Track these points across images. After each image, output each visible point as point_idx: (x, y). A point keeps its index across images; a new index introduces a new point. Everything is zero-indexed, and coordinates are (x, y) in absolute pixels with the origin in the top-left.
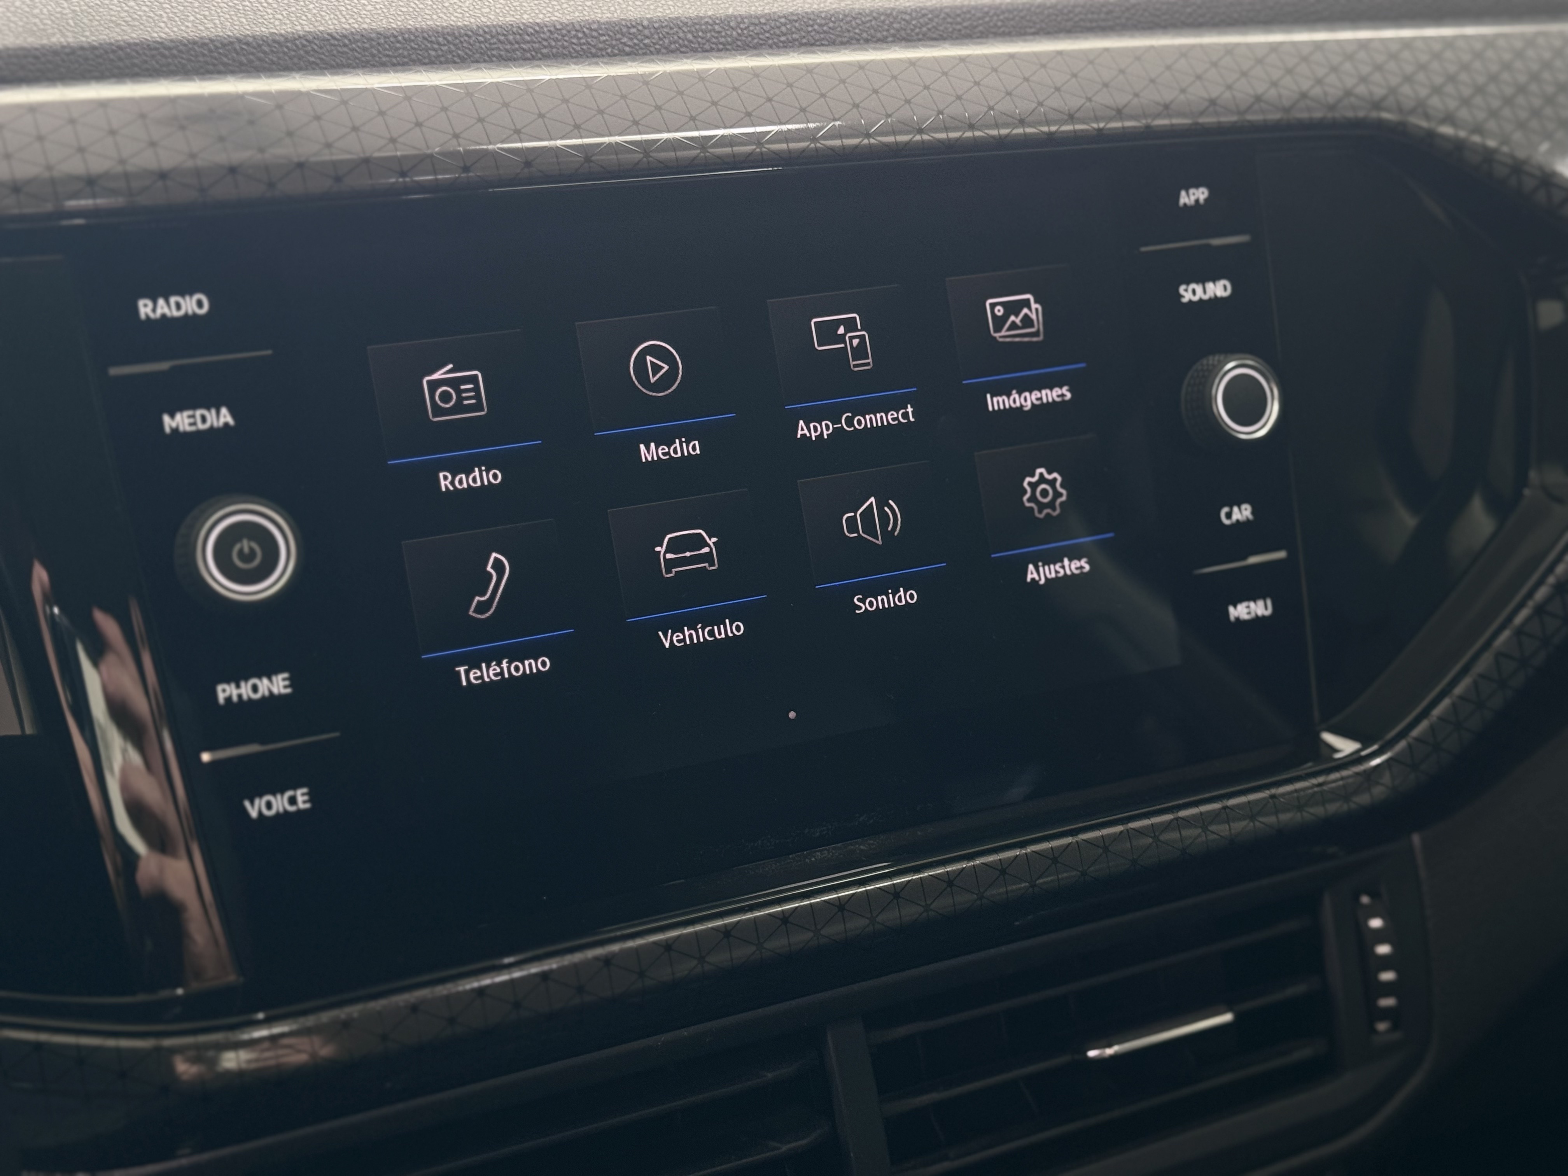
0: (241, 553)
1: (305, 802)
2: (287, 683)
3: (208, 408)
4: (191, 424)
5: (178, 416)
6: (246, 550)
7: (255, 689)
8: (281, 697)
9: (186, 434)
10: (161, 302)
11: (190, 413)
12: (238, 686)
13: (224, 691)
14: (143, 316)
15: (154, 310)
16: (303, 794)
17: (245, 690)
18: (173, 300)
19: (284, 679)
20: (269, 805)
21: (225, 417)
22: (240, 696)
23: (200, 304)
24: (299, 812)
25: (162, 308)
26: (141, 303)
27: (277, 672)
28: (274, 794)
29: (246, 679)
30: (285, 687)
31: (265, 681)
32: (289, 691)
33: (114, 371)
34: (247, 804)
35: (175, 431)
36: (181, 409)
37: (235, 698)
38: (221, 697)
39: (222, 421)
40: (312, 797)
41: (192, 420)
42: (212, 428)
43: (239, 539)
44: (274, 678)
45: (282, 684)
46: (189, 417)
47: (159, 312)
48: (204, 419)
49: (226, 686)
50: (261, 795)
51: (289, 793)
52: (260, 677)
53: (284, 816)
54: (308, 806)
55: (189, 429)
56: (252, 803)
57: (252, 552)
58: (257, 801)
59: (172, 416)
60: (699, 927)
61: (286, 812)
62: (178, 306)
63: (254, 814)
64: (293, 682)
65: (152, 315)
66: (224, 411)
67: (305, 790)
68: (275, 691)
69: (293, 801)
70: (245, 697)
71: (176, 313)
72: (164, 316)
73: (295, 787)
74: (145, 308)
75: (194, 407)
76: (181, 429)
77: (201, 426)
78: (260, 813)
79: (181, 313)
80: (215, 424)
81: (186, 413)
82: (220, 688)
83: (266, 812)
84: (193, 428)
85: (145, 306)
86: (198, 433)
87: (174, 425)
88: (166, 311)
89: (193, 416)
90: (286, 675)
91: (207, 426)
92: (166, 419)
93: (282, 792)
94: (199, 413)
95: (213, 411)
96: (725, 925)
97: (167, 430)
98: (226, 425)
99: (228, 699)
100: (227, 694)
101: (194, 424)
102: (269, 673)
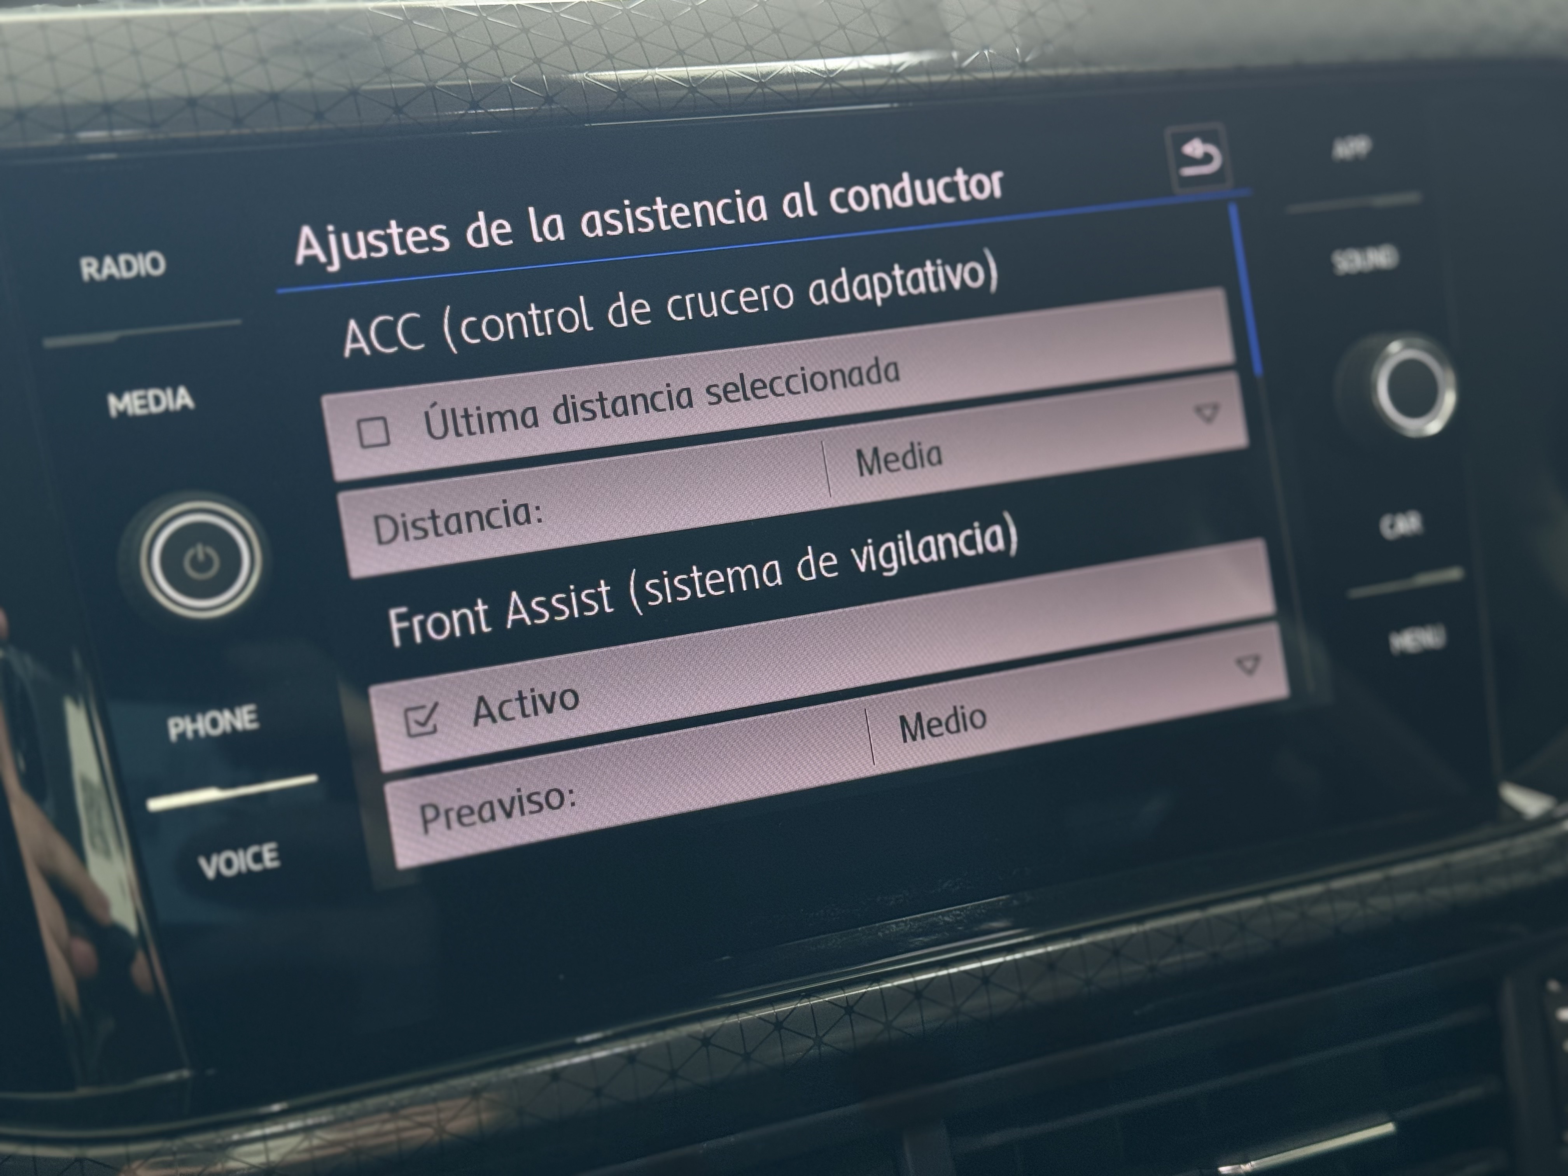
0: (194, 562)
1: (272, 860)
2: (253, 716)
3: (163, 387)
4: (142, 407)
5: (127, 397)
6: (201, 557)
7: (214, 723)
8: (246, 733)
9: (136, 419)
10: (108, 260)
11: (141, 392)
12: (194, 720)
13: (177, 725)
14: (86, 277)
15: (99, 270)
16: (271, 850)
17: (202, 725)
18: (122, 258)
19: (250, 712)
20: (229, 863)
21: (184, 398)
22: (196, 732)
23: (155, 263)
24: (266, 872)
25: (109, 267)
26: (84, 261)
27: (241, 703)
28: (235, 849)
29: (204, 712)
30: (251, 721)
31: (227, 714)
32: (255, 726)
33: (50, 343)
34: (202, 862)
35: (123, 415)
36: (131, 388)
37: (190, 735)
38: (173, 733)
39: (180, 402)
40: (282, 854)
41: (143, 402)
42: (167, 412)
43: (193, 544)
44: (238, 711)
45: (247, 717)
46: (140, 398)
47: (106, 272)
48: (157, 401)
49: (179, 720)
50: (219, 851)
51: (253, 849)
52: (220, 709)
53: (246, 877)
54: (276, 864)
55: (139, 412)
56: (209, 860)
57: (209, 561)
58: (214, 859)
59: (119, 397)
60: (744, 1017)
61: (250, 872)
62: (129, 266)
63: (210, 873)
64: (261, 716)
65: (97, 276)
66: (182, 391)
67: (273, 845)
68: (239, 726)
69: (258, 858)
70: (202, 733)
71: (126, 274)
72: (111, 277)
73: (261, 842)
74: (89, 268)
75: (146, 386)
76: (130, 412)
77: (154, 409)
78: (218, 873)
79: (133, 274)
80: (172, 407)
81: (136, 394)
82: (172, 722)
83: (226, 872)
84: (144, 412)
85: (89, 265)
86: (151, 417)
87: (121, 407)
88: (114, 271)
89: (145, 397)
90: (252, 707)
91: (162, 408)
92: (112, 400)
93: (245, 848)
94: (151, 393)
95: (169, 392)
96: (777, 1015)
97: (113, 413)
98: (185, 408)
99: (182, 736)
100: (181, 729)
101: (146, 406)
102: (231, 704)
